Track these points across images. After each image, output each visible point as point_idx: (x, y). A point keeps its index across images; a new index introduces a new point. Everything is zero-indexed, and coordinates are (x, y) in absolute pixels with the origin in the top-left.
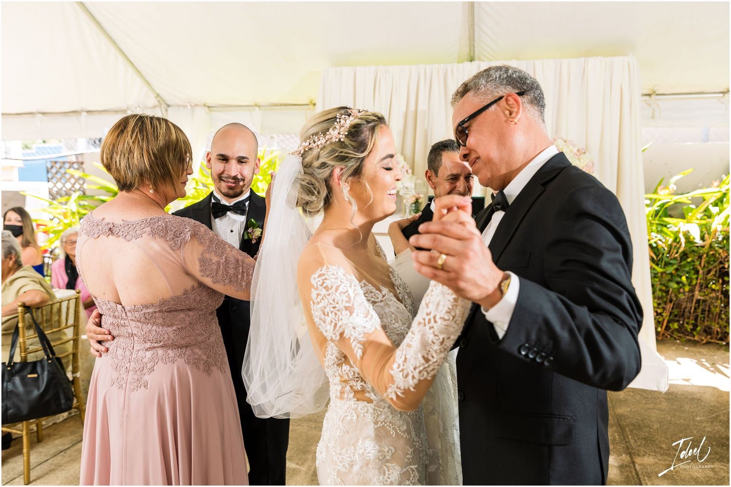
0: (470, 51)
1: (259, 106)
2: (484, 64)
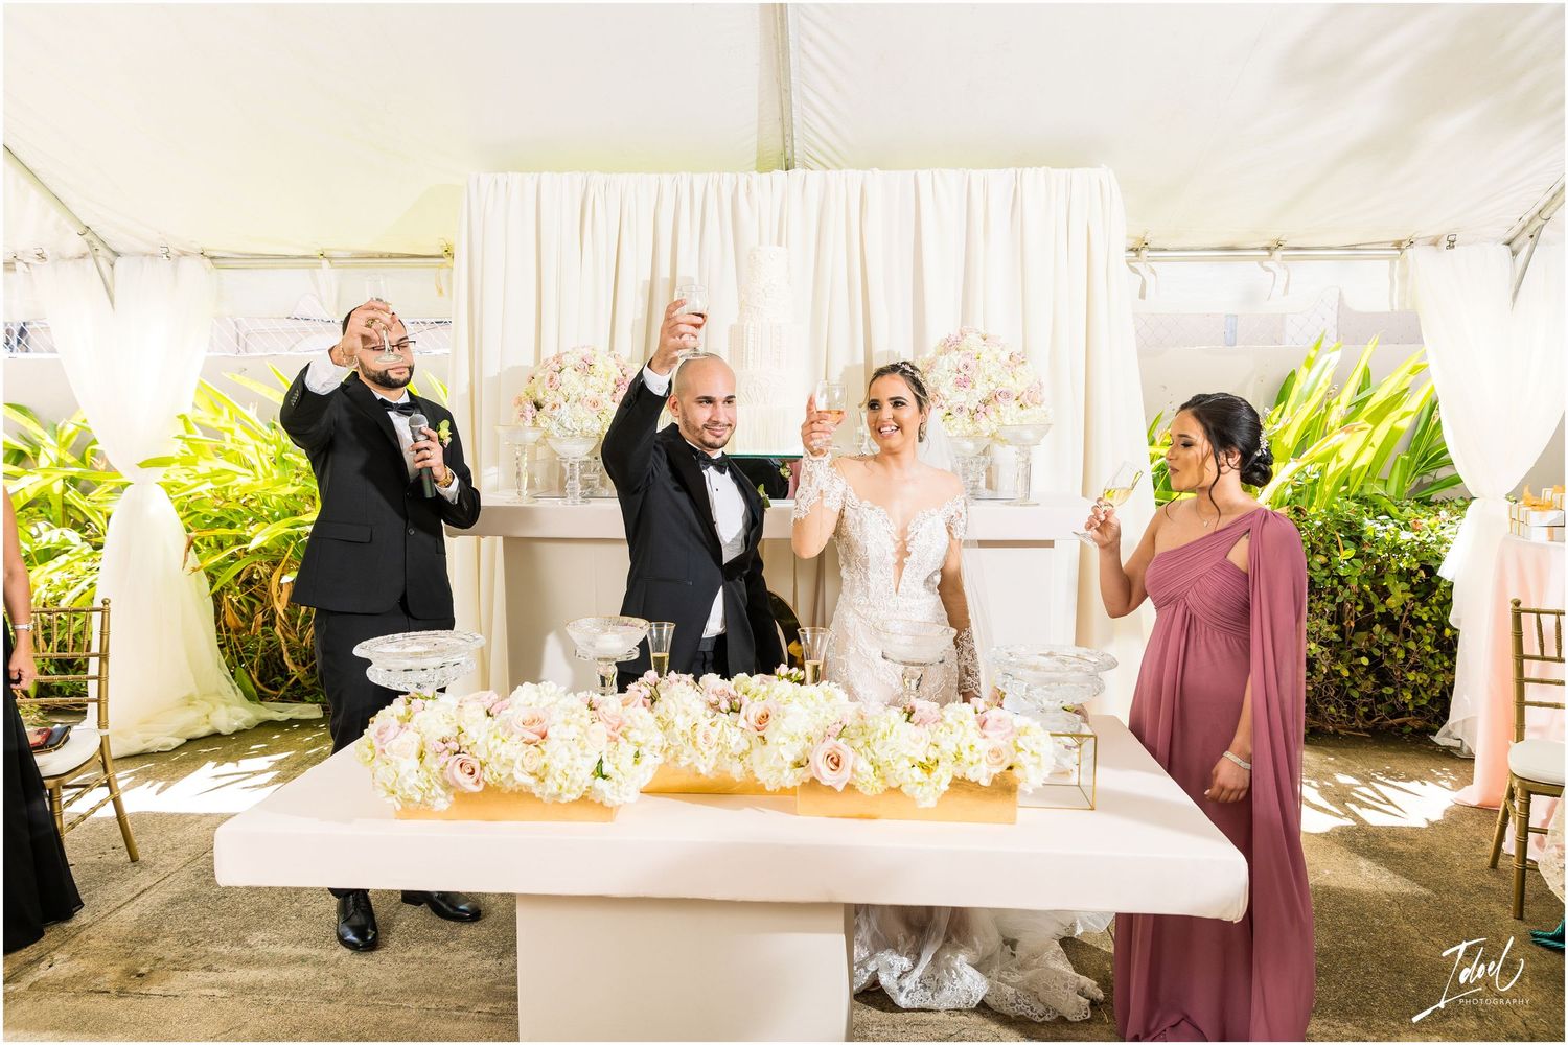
0: (785, 147)
1: (330, 258)
2: (815, 177)
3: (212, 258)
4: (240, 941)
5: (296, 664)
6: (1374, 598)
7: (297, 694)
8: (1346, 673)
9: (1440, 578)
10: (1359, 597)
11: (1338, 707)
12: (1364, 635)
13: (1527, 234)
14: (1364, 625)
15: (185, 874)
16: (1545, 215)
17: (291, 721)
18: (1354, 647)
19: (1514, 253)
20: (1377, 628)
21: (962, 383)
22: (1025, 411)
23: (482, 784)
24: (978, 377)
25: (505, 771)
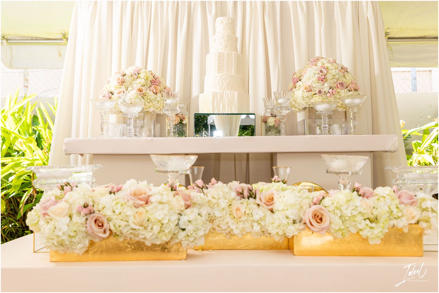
21: (322, 79)
23: (108, 233)
24: (329, 76)
25: (123, 223)
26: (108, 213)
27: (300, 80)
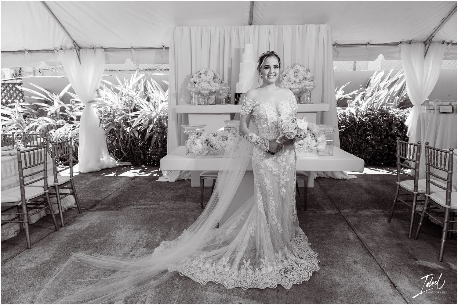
0: (251, 20)
2: (257, 27)
3: (104, 49)
4: (138, 202)
5: (124, 152)
6: (389, 131)
7: (125, 160)
8: (381, 149)
9: (405, 125)
10: (385, 131)
11: (379, 157)
12: (386, 140)
13: (429, 40)
14: (386, 137)
15: (117, 192)
16: (433, 35)
17: (125, 166)
18: (384, 142)
19: (426, 45)
20: (389, 138)
21: (296, 76)
22: (310, 82)
23: (215, 149)
24: (299, 74)
25: (219, 146)
26: (214, 142)
27: (286, 76)
